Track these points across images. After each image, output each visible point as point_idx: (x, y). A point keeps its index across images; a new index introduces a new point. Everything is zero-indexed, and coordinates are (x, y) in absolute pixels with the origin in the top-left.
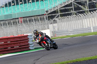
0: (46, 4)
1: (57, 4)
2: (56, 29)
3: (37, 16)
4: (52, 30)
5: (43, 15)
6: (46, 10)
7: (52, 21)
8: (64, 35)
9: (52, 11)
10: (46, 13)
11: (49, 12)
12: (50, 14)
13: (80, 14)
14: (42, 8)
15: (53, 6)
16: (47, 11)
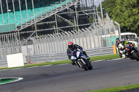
0: (17, 16)
1: (32, 18)
2: (32, 53)
3: (5, 33)
4: (26, 54)
5: (13, 32)
6: (17, 25)
7: (26, 41)
8: (43, 62)
9: (26, 26)
10: (17, 29)
11: (22, 28)
12: (23, 30)
13: (66, 32)
14: (11, 22)
15: (27, 20)
16: (18, 27)
